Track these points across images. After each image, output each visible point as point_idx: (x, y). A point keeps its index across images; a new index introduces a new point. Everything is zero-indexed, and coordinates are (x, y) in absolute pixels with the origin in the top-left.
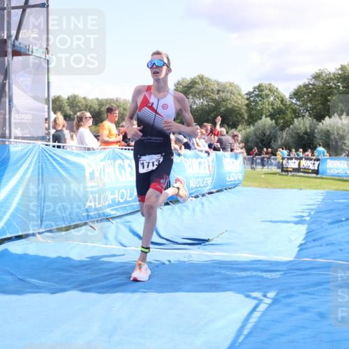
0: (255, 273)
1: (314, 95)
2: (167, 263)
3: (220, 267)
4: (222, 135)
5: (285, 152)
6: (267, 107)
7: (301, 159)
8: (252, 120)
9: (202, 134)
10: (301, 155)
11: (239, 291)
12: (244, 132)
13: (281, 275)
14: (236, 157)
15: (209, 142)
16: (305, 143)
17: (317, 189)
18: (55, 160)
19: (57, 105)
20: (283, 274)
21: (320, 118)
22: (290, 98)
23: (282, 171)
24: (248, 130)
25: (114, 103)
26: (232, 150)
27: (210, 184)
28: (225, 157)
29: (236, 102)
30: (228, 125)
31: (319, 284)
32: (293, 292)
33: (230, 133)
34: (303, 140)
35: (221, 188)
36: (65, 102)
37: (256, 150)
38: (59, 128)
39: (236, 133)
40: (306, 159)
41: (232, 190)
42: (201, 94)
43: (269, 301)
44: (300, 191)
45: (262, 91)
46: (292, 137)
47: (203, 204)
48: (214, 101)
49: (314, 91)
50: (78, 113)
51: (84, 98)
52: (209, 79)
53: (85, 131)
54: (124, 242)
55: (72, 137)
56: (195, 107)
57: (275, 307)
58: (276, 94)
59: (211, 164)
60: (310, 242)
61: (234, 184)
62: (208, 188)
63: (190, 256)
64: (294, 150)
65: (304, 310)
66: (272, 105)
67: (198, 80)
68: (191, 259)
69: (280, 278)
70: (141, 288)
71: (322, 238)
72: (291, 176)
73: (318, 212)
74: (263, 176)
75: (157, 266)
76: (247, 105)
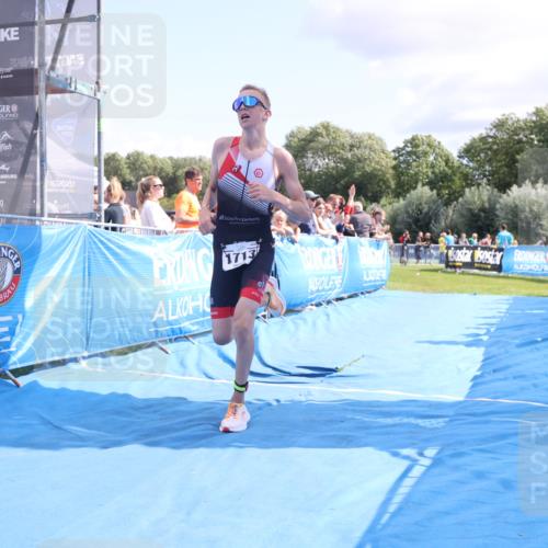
0: (405, 420)
1: (496, 152)
2: (275, 403)
3: (354, 411)
4: (358, 213)
5: (451, 238)
6: (425, 170)
7: (475, 248)
8: (402, 189)
9: (327, 210)
10: (475, 242)
11: (382, 447)
12: (389, 208)
13: (445, 422)
14: (378, 245)
15: (337, 223)
16: (482, 224)
17: (500, 294)
18: (108, 248)
19: (111, 166)
20: (451, 421)
21: (503, 187)
22: (460, 157)
23: (447, 266)
24: (396, 205)
25: (196, 163)
26: (372, 235)
27: (338, 286)
28: (361, 245)
29: (378, 163)
30: (367, 198)
31: (503, 437)
32: (464, 449)
33: (368, 209)
34: (479, 219)
35: (356, 291)
36: (123, 163)
37: (407, 235)
38: (115, 201)
39: (377, 210)
40: (483, 249)
41: (372, 294)
42: (326, 150)
43: (427, 462)
44: (474, 297)
45: (417, 146)
46: (462, 215)
47: (328, 315)
48: (345, 161)
49: (495, 147)
50: (143, 180)
51: (152, 157)
52: (338, 129)
53: (154, 206)
54: (211, 371)
55: (133, 214)
56: (317, 170)
57: (436, 471)
58: (437, 150)
59: (340, 256)
60: (489, 373)
61: (375, 286)
62: (336, 291)
63: (309, 393)
64: (464, 235)
65: (480, 475)
66: (433, 166)
67: (320, 130)
68: (311, 398)
69: (444, 427)
70: (235, 441)
71: (508, 367)
72: (460, 274)
73: (501, 329)
74: (418, 274)
75: (259, 408)
76: (395, 168)
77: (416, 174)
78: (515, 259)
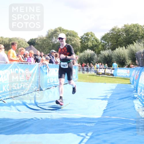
0: (82, 124)
2: (41, 119)
3: (66, 121)
6: (90, 44)
7: (106, 68)
11: (75, 133)
13: (94, 124)
16: (108, 62)
17: (113, 83)
20: (96, 124)
22: (101, 40)
23: (97, 74)
29: (76, 41)
31: (112, 129)
32: (100, 133)
34: (107, 59)
40: (108, 69)
43: (88, 137)
44: (105, 84)
54: (19, 109)
57: (91, 140)
60: (109, 109)
65: (105, 141)
67: (58, 30)
68: (52, 117)
69: (94, 126)
70: (27, 132)
71: (114, 107)
72: (101, 76)
73: (113, 94)
74: (88, 77)
75: (35, 120)
76: (81, 42)
77: (87, 44)
78: (117, 72)
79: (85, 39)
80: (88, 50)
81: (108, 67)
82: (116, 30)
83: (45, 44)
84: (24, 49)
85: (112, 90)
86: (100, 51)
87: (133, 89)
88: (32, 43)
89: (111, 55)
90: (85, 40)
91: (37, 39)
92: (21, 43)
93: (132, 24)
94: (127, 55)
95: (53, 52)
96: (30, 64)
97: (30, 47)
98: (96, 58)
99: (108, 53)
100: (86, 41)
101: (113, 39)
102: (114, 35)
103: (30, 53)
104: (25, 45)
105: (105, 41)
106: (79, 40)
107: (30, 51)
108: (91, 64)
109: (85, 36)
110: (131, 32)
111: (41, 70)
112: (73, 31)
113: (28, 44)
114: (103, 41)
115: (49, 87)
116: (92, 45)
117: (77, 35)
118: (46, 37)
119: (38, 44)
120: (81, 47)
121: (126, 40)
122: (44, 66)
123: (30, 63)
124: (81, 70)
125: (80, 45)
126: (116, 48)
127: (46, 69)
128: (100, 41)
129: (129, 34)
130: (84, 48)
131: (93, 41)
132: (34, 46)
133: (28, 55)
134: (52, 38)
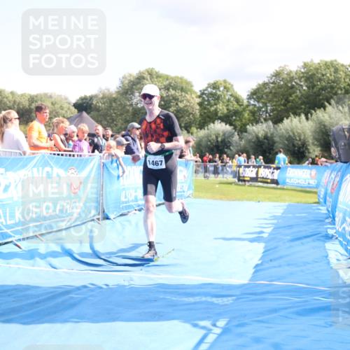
0: (204, 299)
2: (105, 287)
3: (165, 292)
6: (221, 108)
7: (260, 167)
11: (186, 320)
13: (233, 300)
16: (265, 150)
17: (277, 201)
20: (236, 300)
22: (248, 99)
23: (239, 180)
26: (181, 157)
31: (275, 311)
32: (246, 320)
34: (263, 145)
43: (218, 331)
44: (258, 203)
49: (274, 91)
50: (4, 113)
51: (12, 93)
60: (267, 262)
63: (131, 279)
65: (257, 340)
67: (146, 75)
68: (132, 282)
69: (232, 303)
70: (72, 317)
71: (281, 258)
72: (249, 186)
73: (277, 228)
74: (217, 186)
75: (92, 290)
76: (200, 104)
77: (216, 110)
78: (287, 175)
79: (211, 96)
80: (216, 122)
81: (265, 163)
82: (285, 76)
83: (114, 110)
84: (65, 120)
85: (275, 217)
86: (245, 125)
87: (325, 216)
88: (84, 106)
89: (272, 134)
90: (210, 99)
91: (96, 96)
92: (59, 106)
93: (321, 61)
94: (310, 134)
95: (133, 128)
96: (81, 156)
97: (80, 116)
98: (236, 143)
99: (266, 130)
100: (212, 102)
101: (276, 97)
102: (280, 87)
103: (80, 130)
104: (66, 112)
105: (258, 102)
106: (195, 98)
107: (79, 126)
108: (225, 156)
109: (209, 90)
110: (320, 80)
111: (105, 169)
112: (181, 78)
113: (75, 108)
114: (252, 102)
115: (125, 211)
116: (225, 111)
117: (192, 86)
118: (118, 92)
119: (98, 110)
120: (201, 115)
121: (307, 98)
122: (112, 162)
123: (79, 154)
124: (201, 170)
125: (197, 111)
126: (285, 119)
127: (118, 168)
128: (245, 102)
129: (315, 86)
130: (209, 117)
131: (229, 101)
132: (88, 113)
133: (75, 134)
134: (133, 93)
